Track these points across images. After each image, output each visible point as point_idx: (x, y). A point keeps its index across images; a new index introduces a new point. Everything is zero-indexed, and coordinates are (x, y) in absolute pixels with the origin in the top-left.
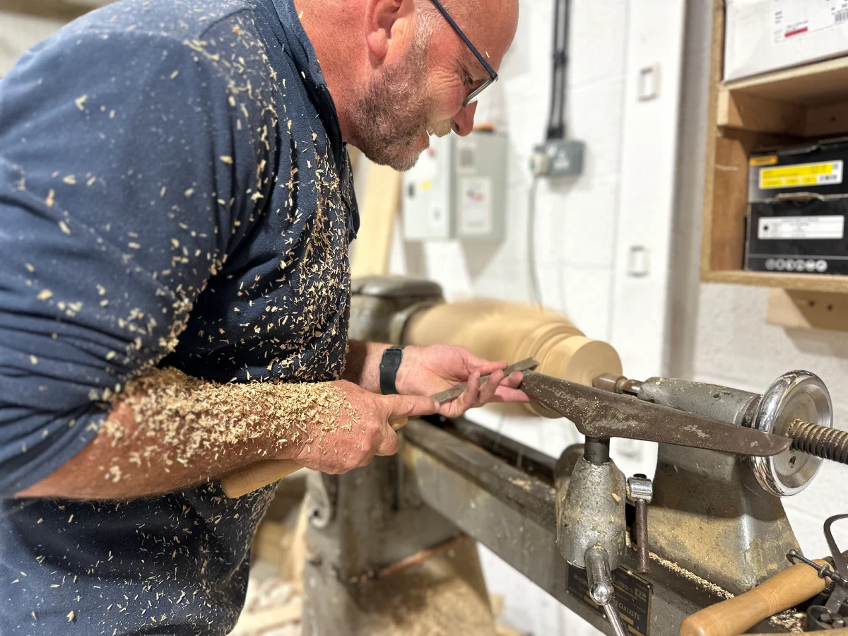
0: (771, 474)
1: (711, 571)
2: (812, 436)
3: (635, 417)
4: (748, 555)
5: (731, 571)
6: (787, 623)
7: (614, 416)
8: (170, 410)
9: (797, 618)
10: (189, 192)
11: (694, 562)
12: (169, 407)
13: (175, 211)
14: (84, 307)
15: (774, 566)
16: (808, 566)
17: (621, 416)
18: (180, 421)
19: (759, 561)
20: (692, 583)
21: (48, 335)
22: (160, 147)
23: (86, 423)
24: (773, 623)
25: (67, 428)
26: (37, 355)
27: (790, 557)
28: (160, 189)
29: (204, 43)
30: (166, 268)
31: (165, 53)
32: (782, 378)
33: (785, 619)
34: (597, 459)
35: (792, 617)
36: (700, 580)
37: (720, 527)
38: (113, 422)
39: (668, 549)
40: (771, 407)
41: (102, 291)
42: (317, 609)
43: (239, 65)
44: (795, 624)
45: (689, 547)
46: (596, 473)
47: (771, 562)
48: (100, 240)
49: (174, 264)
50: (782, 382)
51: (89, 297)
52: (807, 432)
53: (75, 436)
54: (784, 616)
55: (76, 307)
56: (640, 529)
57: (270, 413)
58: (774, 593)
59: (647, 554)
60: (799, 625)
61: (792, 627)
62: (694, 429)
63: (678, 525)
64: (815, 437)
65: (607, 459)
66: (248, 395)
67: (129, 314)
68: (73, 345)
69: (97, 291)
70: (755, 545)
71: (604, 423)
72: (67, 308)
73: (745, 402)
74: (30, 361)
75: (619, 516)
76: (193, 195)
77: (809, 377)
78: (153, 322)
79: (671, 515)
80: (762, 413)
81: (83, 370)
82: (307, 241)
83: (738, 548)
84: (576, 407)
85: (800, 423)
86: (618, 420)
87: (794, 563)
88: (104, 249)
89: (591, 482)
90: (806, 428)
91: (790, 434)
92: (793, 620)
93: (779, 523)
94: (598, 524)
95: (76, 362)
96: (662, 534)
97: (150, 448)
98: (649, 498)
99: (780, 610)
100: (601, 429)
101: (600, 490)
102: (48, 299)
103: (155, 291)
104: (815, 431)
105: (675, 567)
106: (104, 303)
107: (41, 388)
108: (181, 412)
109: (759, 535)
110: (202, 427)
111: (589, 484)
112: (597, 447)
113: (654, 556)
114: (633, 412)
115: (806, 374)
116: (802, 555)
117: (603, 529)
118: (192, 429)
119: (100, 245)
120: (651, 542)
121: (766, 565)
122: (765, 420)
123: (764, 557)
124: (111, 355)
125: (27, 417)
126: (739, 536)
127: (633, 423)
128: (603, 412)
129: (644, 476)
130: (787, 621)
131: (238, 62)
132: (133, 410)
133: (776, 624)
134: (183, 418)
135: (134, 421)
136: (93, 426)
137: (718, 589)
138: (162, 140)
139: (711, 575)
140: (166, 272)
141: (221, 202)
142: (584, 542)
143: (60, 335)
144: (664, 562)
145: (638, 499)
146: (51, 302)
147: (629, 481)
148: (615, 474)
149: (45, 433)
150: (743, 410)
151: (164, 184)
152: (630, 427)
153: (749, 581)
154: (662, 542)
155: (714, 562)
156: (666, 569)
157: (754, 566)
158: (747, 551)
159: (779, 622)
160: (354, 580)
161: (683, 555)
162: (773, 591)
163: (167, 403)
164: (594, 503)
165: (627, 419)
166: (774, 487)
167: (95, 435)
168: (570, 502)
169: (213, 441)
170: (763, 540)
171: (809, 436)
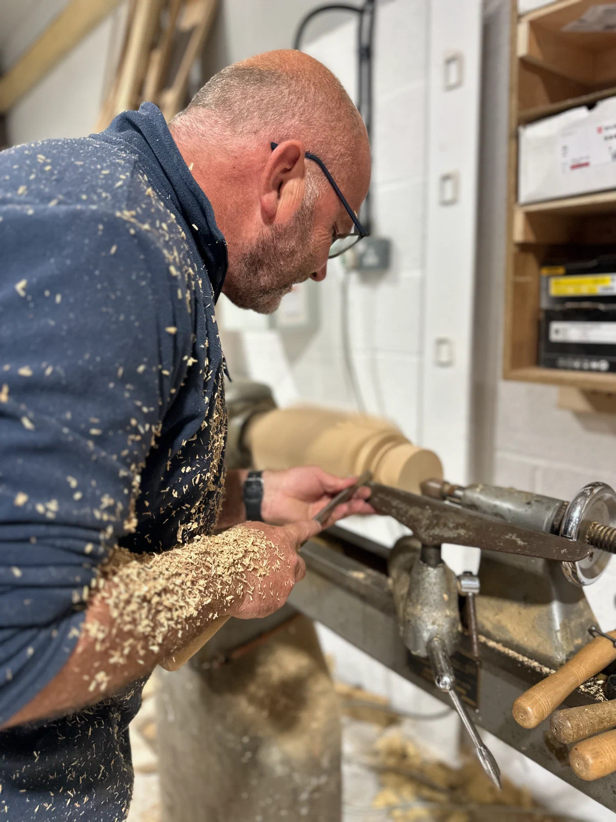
0: (576, 569)
1: (529, 649)
2: (607, 538)
3: (463, 526)
4: (559, 634)
5: (547, 650)
6: (592, 690)
7: (445, 525)
8: (139, 597)
9: (599, 685)
10: (141, 369)
11: (515, 643)
12: (137, 594)
13: (129, 390)
14: (60, 505)
15: (578, 641)
16: (605, 639)
17: (451, 525)
18: (148, 605)
19: (567, 639)
20: (514, 661)
21: (26, 540)
22: (113, 327)
23: (67, 631)
24: (581, 691)
25: (50, 639)
26: (19, 566)
27: (591, 632)
28: (117, 370)
29: (133, 213)
30: (123, 449)
31: (101, 227)
32: (583, 490)
33: (590, 686)
34: (433, 562)
35: (595, 684)
36: (521, 658)
37: (535, 611)
38: (93, 624)
39: (494, 632)
40: (576, 515)
41: (74, 483)
42: (172, 693)
43: (164, 232)
44: (599, 689)
45: (511, 630)
46: (432, 574)
47: (577, 638)
48: (66, 430)
49: (130, 443)
50: (583, 494)
51: (63, 493)
52: (603, 534)
53: (58, 648)
54: (589, 684)
55: (53, 506)
56: (471, 619)
57: (213, 573)
58: (581, 668)
59: (478, 639)
60: (601, 690)
61: (596, 693)
62: (514, 538)
63: (500, 610)
64: (609, 539)
65: (440, 562)
66: (191, 561)
67: (101, 503)
68: (53, 546)
69: (68, 484)
70: (564, 626)
71: (437, 531)
72: (47, 510)
73: (552, 509)
74: (12, 574)
75: (453, 610)
76: (145, 371)
77: (602, 487)
78: (120, 506)
79: (494, 602)
80: (569, 521)
81: (65, 571)
82: (215, 396)
83: (550, 628)
84: (411, 516)
85: (598, 526)
86: (449, 528)
87: (594, 637)
88: (70, 439)
89: (428, 582)
90: (602, 531)
91: (589, 535)
92: (597, 686)
93: (581, 604)
94: (436, 619)
95: (57, 565)
96: (487, 619)
97: (127, 644)
98: (476, 591)
99: (586, 680)
100: (434, 537)
101: (436, 589)
102: (26, 504)
103: (118, 473)
104: (609, 533)
105: (499, 647)
106: (78, 496)
107: (27, 602)
108: (148, 596)
109: (566, 616)
110: (166, 607)
111: (427, 585)
112: (432, 552)
113: (483, 639)
114: (461, 521)
115: (600, 485)
116: (600, 630)
117: (441, 623)
118: (158, 612)
119: (66, 435)
120: (479, 626)
121: (573, 641)
122: (571, 526)
123: (571, 635)
124: (89, 548)
125: (11, 638)
126: (550, 619)
127: (462, 532)
128: (436, 521)
129: (470, 573)
130: (592, 688)
131: (163, 229)
132: (108, 605)
133: (584, 692)
134: (149, 602)
135: (110, 617)
136: (74, 632)
137: (536, 664)
138: (114, 319)
139: (530, 653)
140: (125, 453)
141: (166, 372)
142: (426, 635)
143: (39, 538)
144: (491, 644)
145: (467, 593)
146: (29, 507)
147: (459, 578)
148: (447, 573)
149: (30, 651)
150: (552, 516)
151: (121, 365)
152: (459, 535)
153: (560, 657)
154: (488, 626)
155: (532, 642)
156: (492, 650)
157: (564, 644)
158: (558, 631)
159: (586, 690)
160: (206, 666)
161: (507, 637)
162: (580, 665)
163: (134, 591)
164: (432, 602)
165: (457, 527)
166: (577, 579)
167: (76, 640)
168: (411, 600)
169: (175, 618)
170: (570, 620)
171: (604, 537)
